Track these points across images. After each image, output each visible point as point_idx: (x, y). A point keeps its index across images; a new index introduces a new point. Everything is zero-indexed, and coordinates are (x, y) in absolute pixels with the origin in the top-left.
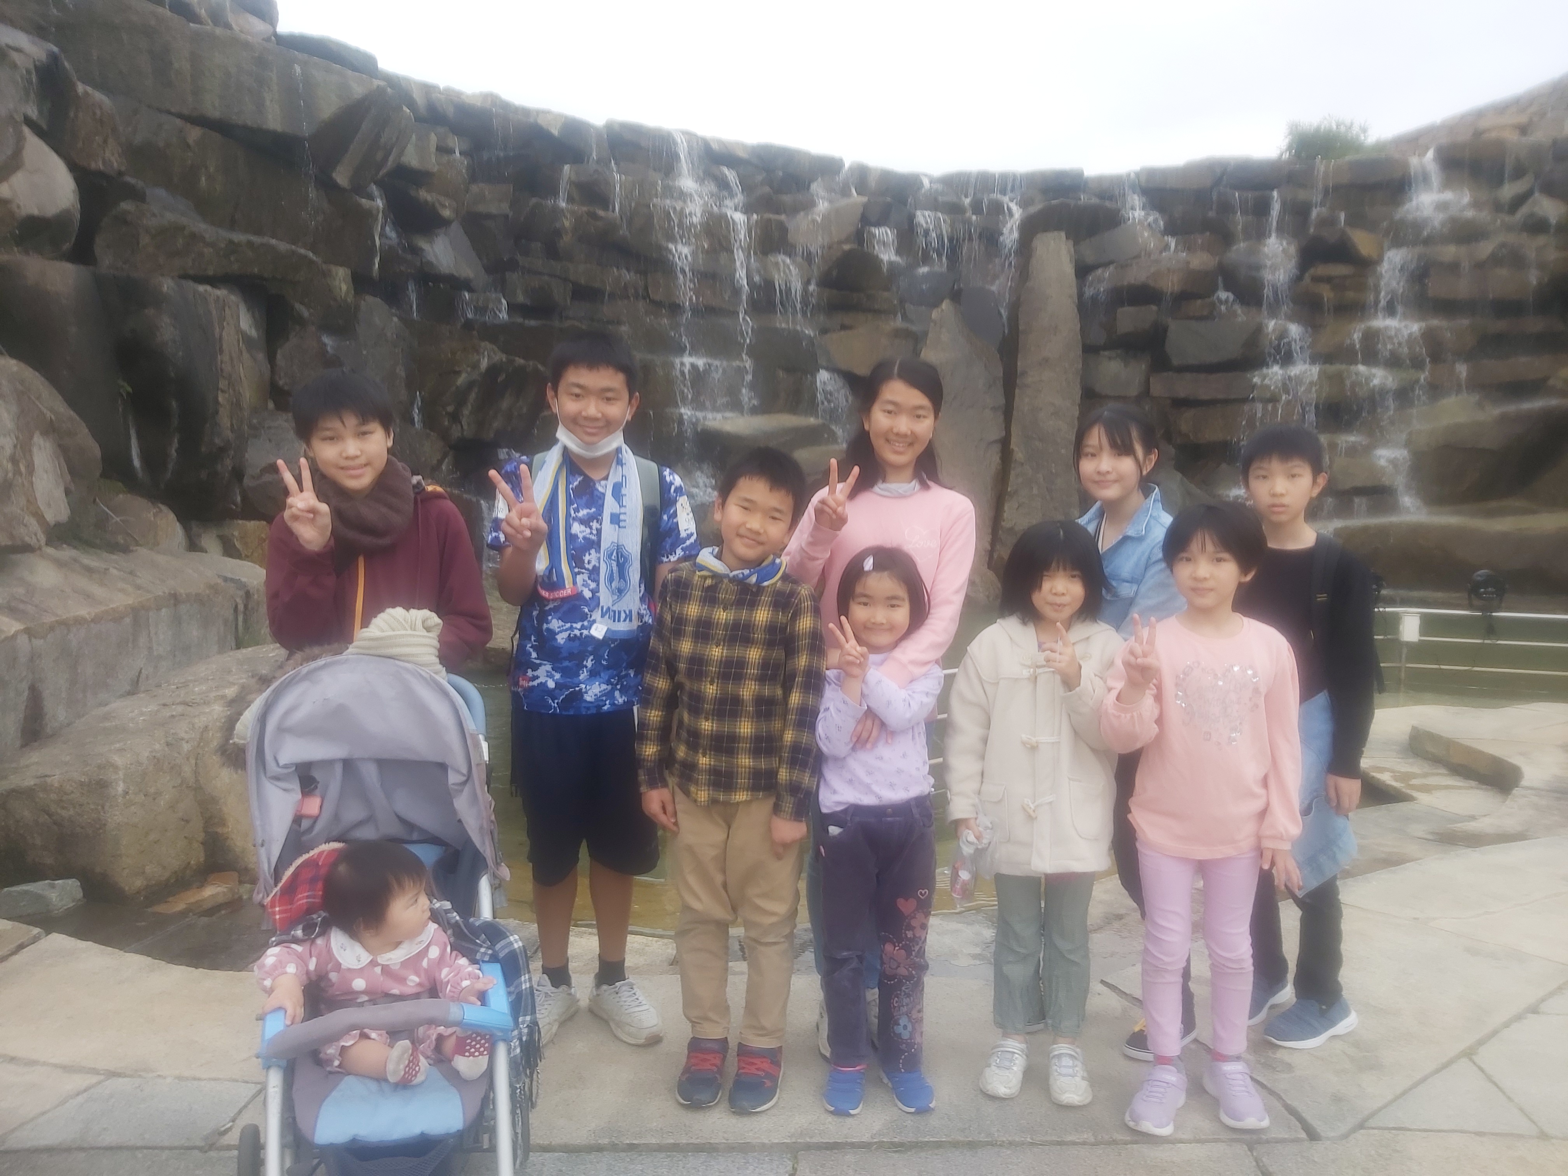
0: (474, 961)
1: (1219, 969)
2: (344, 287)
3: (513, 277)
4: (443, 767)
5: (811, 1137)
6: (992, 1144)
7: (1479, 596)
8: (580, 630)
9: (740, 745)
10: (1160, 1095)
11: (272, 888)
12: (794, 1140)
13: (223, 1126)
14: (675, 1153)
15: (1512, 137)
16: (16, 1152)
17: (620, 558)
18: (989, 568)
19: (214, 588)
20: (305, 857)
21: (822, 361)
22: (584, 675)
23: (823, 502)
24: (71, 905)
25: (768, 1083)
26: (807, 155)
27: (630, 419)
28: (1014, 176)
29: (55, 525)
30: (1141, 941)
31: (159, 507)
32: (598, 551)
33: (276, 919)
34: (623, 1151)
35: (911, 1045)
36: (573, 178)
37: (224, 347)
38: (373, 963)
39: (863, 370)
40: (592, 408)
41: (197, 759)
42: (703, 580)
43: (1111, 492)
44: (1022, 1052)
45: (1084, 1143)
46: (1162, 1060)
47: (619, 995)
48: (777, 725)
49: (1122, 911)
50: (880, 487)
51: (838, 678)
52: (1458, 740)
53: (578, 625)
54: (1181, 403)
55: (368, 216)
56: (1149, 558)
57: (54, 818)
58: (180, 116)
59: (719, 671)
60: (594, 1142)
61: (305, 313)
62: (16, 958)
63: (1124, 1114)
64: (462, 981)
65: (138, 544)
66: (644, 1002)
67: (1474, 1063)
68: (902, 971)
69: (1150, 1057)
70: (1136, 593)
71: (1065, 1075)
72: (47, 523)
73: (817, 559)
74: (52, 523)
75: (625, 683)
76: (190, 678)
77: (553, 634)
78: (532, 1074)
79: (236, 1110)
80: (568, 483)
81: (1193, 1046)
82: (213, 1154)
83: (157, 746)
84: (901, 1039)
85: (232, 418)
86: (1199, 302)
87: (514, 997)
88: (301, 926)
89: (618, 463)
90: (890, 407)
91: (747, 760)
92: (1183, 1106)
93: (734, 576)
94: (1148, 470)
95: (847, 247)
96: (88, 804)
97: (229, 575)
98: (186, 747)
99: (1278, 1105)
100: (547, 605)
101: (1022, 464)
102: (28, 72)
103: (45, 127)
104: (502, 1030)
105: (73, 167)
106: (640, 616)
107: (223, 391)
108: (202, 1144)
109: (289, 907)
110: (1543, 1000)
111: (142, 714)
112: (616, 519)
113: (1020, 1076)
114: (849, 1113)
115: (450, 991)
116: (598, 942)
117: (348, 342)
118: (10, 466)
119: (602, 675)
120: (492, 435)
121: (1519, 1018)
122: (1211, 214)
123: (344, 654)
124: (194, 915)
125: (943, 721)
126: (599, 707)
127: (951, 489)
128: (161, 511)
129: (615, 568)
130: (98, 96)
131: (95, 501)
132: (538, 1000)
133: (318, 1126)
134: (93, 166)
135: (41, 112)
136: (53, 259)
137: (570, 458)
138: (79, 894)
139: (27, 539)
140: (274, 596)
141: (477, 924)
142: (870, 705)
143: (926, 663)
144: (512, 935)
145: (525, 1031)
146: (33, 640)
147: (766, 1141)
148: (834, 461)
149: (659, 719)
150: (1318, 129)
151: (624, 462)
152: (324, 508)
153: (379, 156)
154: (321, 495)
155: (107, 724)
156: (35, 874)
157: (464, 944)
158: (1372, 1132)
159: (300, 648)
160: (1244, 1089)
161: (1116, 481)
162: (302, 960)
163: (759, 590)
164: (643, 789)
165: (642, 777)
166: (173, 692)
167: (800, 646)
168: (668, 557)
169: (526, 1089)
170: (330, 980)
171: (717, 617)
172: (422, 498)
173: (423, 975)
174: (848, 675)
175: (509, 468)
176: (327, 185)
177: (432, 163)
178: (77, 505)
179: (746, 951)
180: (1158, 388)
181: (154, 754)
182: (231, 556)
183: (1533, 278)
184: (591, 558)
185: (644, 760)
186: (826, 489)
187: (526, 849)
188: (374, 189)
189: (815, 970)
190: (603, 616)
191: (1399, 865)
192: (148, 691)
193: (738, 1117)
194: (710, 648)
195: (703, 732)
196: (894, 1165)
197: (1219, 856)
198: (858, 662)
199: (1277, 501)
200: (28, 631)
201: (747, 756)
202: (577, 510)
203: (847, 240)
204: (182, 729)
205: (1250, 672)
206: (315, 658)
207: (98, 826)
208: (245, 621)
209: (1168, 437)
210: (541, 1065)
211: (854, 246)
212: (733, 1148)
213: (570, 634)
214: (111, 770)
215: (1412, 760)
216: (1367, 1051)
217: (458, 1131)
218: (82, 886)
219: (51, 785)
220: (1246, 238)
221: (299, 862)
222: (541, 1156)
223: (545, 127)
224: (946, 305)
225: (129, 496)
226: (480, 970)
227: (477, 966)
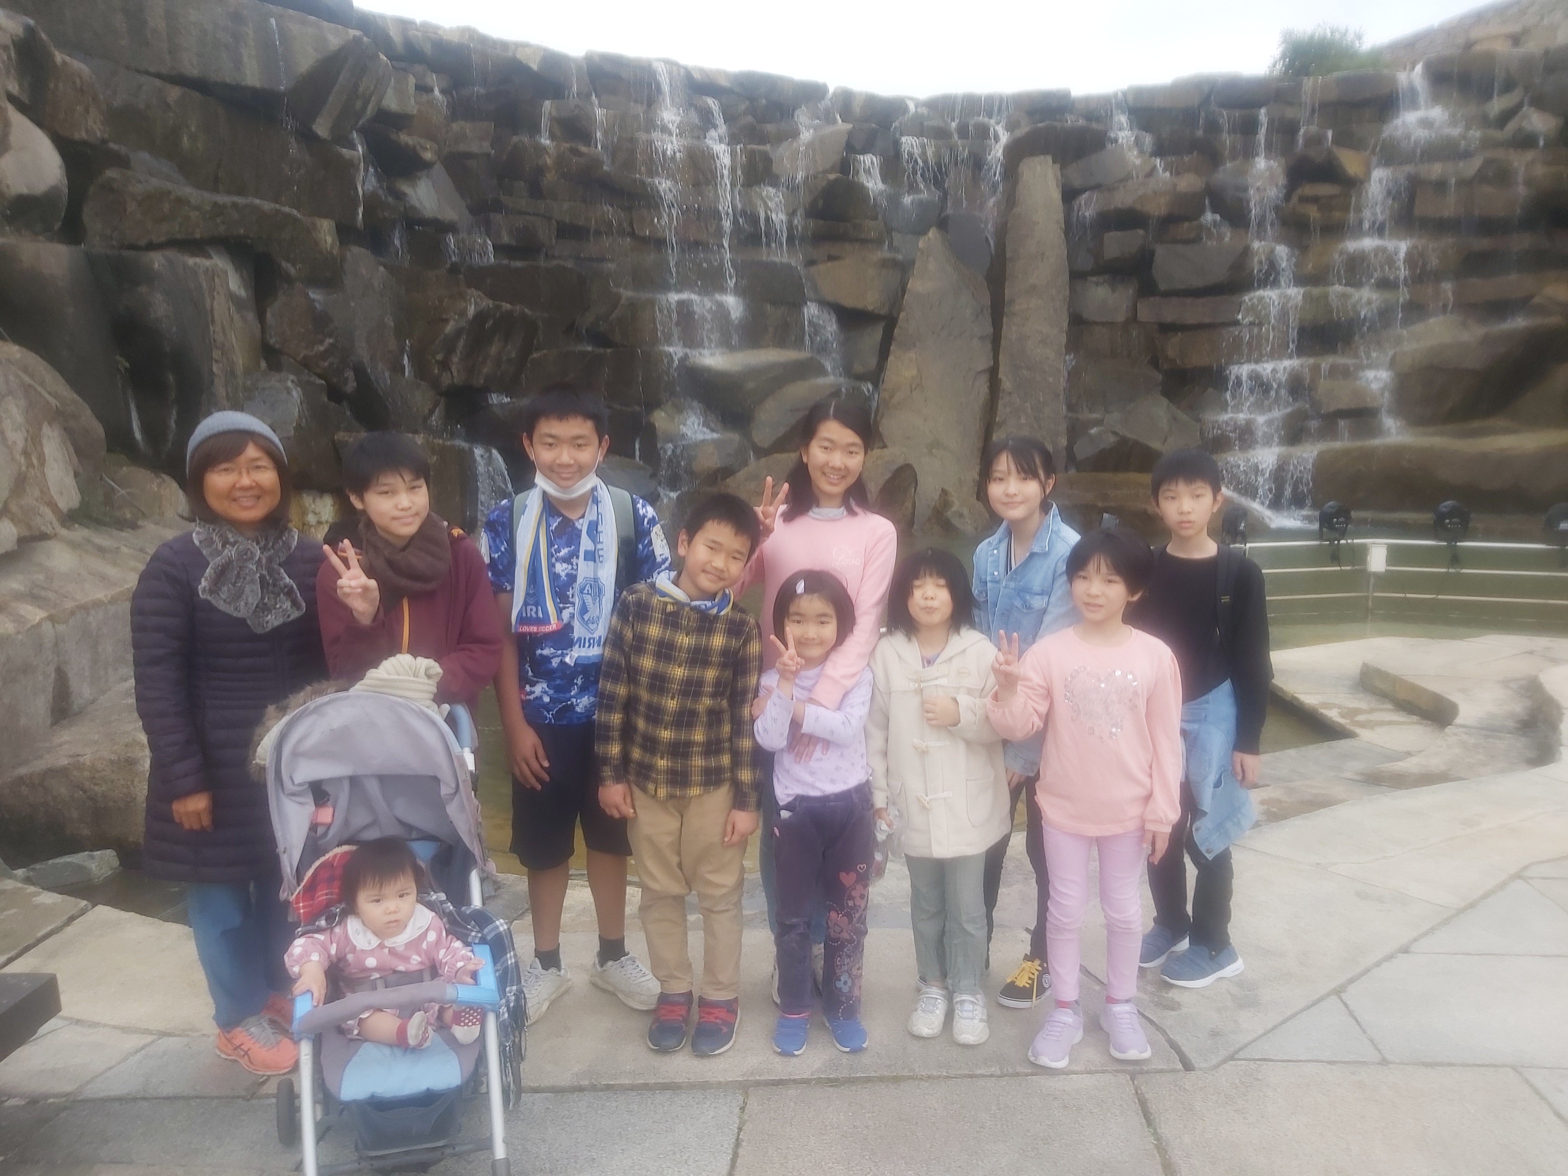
0: (467, 944)
1: (1112, 928)
2: (329, 240)
3: (497, 218)
4: (435, 780)
5: (760, 1076)
6: (913, 1078)
7: (1444, 526)
9: (694, 749)
10: (1058, 1034)
11: (296, 888)
12: (745, 1079)
14: (645, 1092)
15: (1502, 48)
16: (93, 1100)
20: (321, 859)
21: (809, 292)
22: (574, 691)
24: (110, 873)
25: (725, 1030)
26: (790, 81)
29: (67, 510)
31: (161, 477)
33: (300, 913)
34: (602, 1090)
35: (850, 997)
36: (554, 113)
37: (216, 317)
38: (381, 946)
40: (565, 456)
42: (663, 605)
43: (1017, 512)
44: (944, 997)
45: (992, 1076)
46: (1062, 1004)
50: (815, 513)
52: (1403, 677)
54: (1167, 328)
55: (350, 166)
56: (1055, 571)
57: (88, 794)
58: (159, 76)
59: (680, 689)
60: (576, 1084)
61: (292, 271)
62: (69, 929)
63: (1028, 1050)
64: (457, 962)
65: (144, 516)
67: (1341, 1000)
68: (845, 935)
70: (1048, 604)
71: (965, 1018)
72: (61, 510)
74: (65, 509)
77: (547, 658)
78: (520, 1033)
82: (255, 1102)
84: (842, 992)
85: (226, 386)
86: (1186, 224)
87: (500, 972)
88: (324, 918)
89: (593, 502)
90: (826, 444)
91: (700, 761)
92: (1081, 1041)
93: (695, 606)
95: (832, 176)
96: (118, 779)
99: (1161, 1039)
101: (1010, 393)
102: (7, 48)
103: (27, 102)
104: (490, 1004)
105: (58, 140)
107: (216, 361)
108: (244, 1093)
109: (311, 902)
110: (1415, 940)
113: (940, 1020)
114: (794, 1053)
115: (448, 971)
117: (335, 295)
118: (23, 460)
120: (482, 381)
121: (1390, 957)
122: (1200, 133)
128: (163, 480)
129: (588, 601)
130: (78, 65)
131: (101, 478)
133: (343, 1086)
134: (77, 136)
135: (21, 85)
137: (549, 500)
138: (116, 863)
139: (43, 528)
141: (468, 911)
144: (498, 920)
145: (513, 998)
146: (56, 625)
147: (722, 1080)
150: (1312, 37)
151: (599, 500)
153: (359, 104)
156: (74, 846)
157: (457, 929)
158: (1239, 1062)
160: (1130, 1026)
161: (1021, 502)
162: (324, 947)
167: (750, 668)
170: (347, 961)
171: (681, 641)
173: (423, 955)
176: (308, 137)
177: (412, 106)
178: (85, 484)
180: (1145, 313)
183: (1520, 193)
193: (699, 1059)
194: (673, 668)
195: (661, 739)
196: (829, 1097)
199: (1184, 518)
200: (52, 618)
201: (699, 758)
202: (558, 551)
203: (832, 170)
205: (1130, 677)
206: (322, 692)
207: (129, 800)
209: (1155, 363)
211: (840, 175)
212: (694, 1086)
214: (137, 748)
215: (1361, 695)
216: (1250, 991)
217: (457, 1086)
218: (118, 855)
219: (84, 764)
220: (1234, 158)
221: (317, 864)
222: (531, 1096)
223: (524, 62)
224: (933, 234)
225: (132, 468)
226: (472, 951)
227: (470, 948)
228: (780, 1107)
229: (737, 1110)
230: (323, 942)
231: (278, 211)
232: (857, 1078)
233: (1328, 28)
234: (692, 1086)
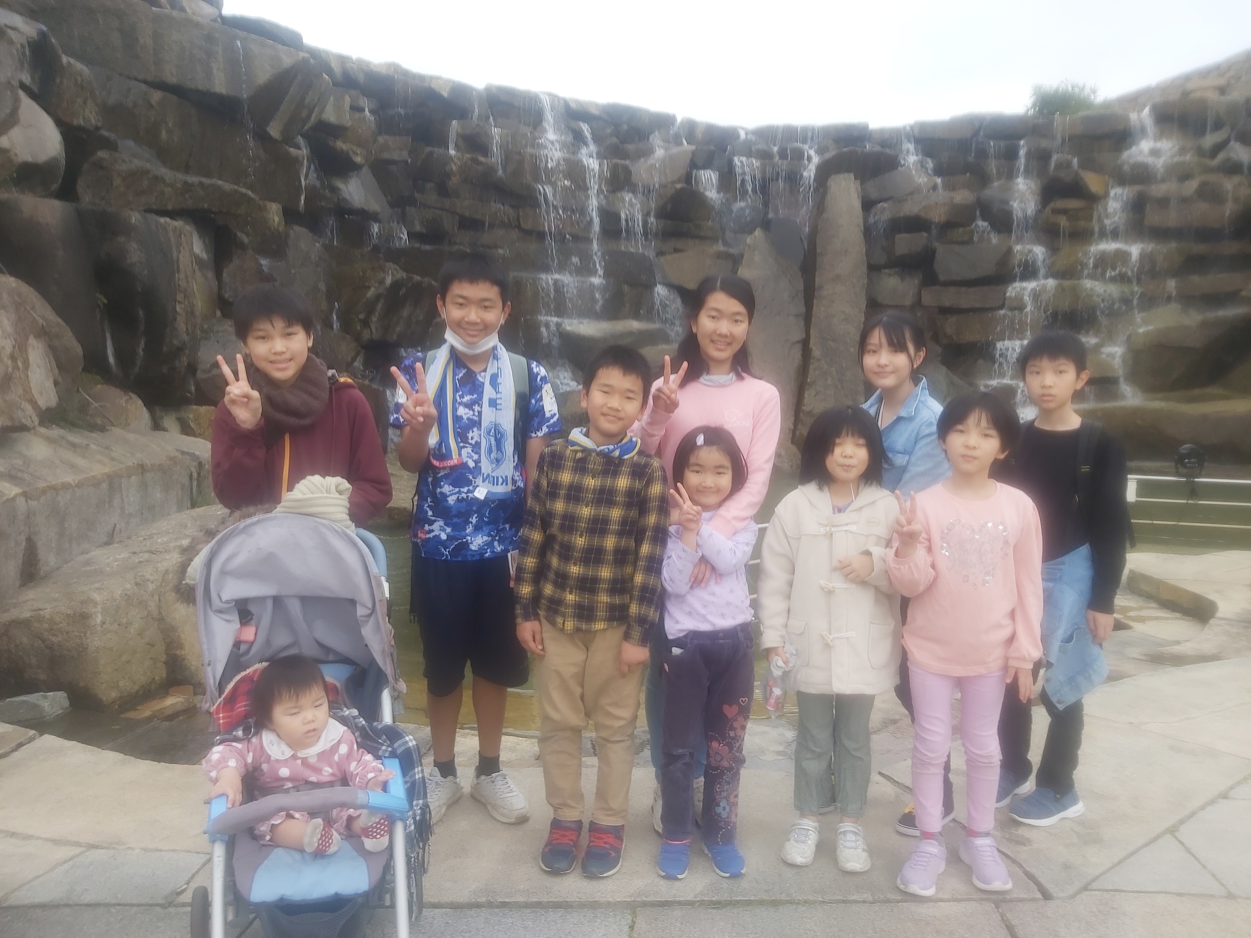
0: (377, 757)
1: (972, 763)
2: (277, 219)
3: (411, 211)
4: (353, 602)
5: (646, 897)
6: (791, 902)
7: (1184, 466)
8: (466, 493)
9: (601, 586)
10: (925, 864)
11: (217, 699)
12: (633, 899)
13: (180, 887)
14: (538, 909)
15: (1212, 96)
16: (17, 907)
17: (498, 435)
18: (792, 443)
19: (173, 459)
20: (243, 674)
21: (658, 277)
22: (470, 529)
23: (659, 390)
24: (60, 712)
25: (613, 854)
26: (647, 112)
27: (503, 322)
28: (813, 129)
29: (46, 410)
30: (912, 741)
31: (129, 395)
32: (479, 428)
33: (220, 723)
34: (498, 907)
35: (727, 823)
36: (460, 131)
37: (181, 266)
38: (294, 757)
39: (691, 285)
40: (473, 315)
41: (159, 597)
42: (574, 453)
43: (888, 381)
44: (815, 829)
45: (864, 902)
46: (927, 835)
47: (495, 783)
48: (629, 570)
49: (897, 717)
50: (704, 379)
51: (677, 532)
52: (1166, 581)
53: (465, 490)
54: (945, 311)
55: (296, 162)
56: (918, 434)
57: (46, 643)
58: (145, 82)
59: (588, 527)
60: (473, 900)
61: (246, 240)
62: (16, 754)
63: (896, 878)
64: (368, 773)
65: (113, 425)
66: (514, 789)
67: (1176, 838)
68: (725, 764)
69: (917, 833)
70: (908, 462)
71: (850, 848)
72: (41, 409)
73: (654, 436)
74: (44, 408)
75: (502, 535)
76: (154, 532)
77: (445, 496)
78: (424, 846)
79: (190, 875)
80: (454, 374)
81: (952, 825)
82: (172, 910)
83: (128, 586)
84: (721, 818)
85: (187, 324)
86: (961, 229)
87: (409, 784)
88: (241, 728)
89: (494, 358)
90: (714, 313)
91: (605, 598)
92: (944, 871)
93: (601, 451)
94: (918, 364)
95: (679, 186)
96: (73, 631)
97: (185, 450)
98: (151, 587)
99: (1019, 872)
100: (439, 473)
101: (819, 360)
102: (23, 46)
103: (36, 91)
104: (400, 812)
105: (59, 123)
106: (514, 482)
107: (179, 302)
108: (163, 902)
109: (230, 713)
110: (1232, 788)
111: (116, 560)
112: (493, 403)
113: (813, 848)
114: (677, 877)
115: (358, 782)
116: (478, 741)
117: (280, 263)
118: (10, 362)
119: (484, 529)
120: (395, 338)
121: (1212, 802)
122: (971, 159)
123: (273, 512)
124: (158, 720)
125: (758, 564)
126: (482, 555)
127: (761, 379)
128: (131, 398)
129: (493, 442)
130: (79, 66)
131: (78, 391)
132: (430, 787)
133: (253, 887)
134: (75, 123)
135: (33, 78)
136: (43, 197)
137: (456, 354)
138: (66, 704)
139: (23, 420)
140: (217, 465)
141: (380, 727)
142: (704, 553)
143: (744, 519)
144: (407, 736)
145: (419, 812)
146: (29, 501)
147: (611, 900)
148: (667, 358)
149: (533, 565)
150: (1057, 91)
151: (499, 357)
152: (255, 394)
153: (304, 113)
154: (254, 384)
155: (88, 568)
156: (31, 687)
157: (369, 743)
158: (1093, 893)
159: (238, 507)
160: (992, 859)
161: (892, 372)
162: (242, 755)
163: (620, 461)
164: (519, 620)
165: (519, 611)
166: (141, 542)
167: (651, 508)
168: (535, 433)
169: (420, 858)
170: (262, 770)
171: (587, 483)
172: (336, 388)
173: (335, 767)
174: (686, 529)
175: (407, 362)
176: (263, 137)
177: (347, 120)
178: (64, 394)
179: (597, 749)
180: (928, 298)
181: (126, 592)
182: (187, 434)
183: (1229, 209)
184: (474, 435)
185: (521, 598)
186: (662, 379)
187: (423, 667)
188: (300, 140)
189: (651, 763)
190: (483, 481)
191: (1118, 680)
192: (121, 542)
193: (589, 880)
194: (581, 508)
195: (571, 574)
196: (712, 919)
197: (973, 674)
198: (696, 519)
199: (1046, 392)
200: (25, 494)
201: (605, 594)
202: (462, 397)
203: (679, 181)
204: (148, 572)
205: (1001, 527)
206: (250, 516)
207: (81, 649)
208: (199, 485)
209: (936, 338)
210: (432, 839)
211: (684, 185)
212: (585, 905)
213: (458, 497)
214: (91, 604)
215: (1129, 597)
216: (1092, 829)
217: (365, 892)
218: (69, 697)
219: (44, 617)
220: (999, 178)
221: (238, 678)
222: (432, 911)
223: (437, 90)
224: (758, 233)
225: (106, 386)
226: (382, 764)
227: (380, 761)
228: (667, 926)
229: (626, 929)
230: (240, 750)
231: (236, 191)
232: (738, 902)
233: (1069, 84)
234: (582, 905)
